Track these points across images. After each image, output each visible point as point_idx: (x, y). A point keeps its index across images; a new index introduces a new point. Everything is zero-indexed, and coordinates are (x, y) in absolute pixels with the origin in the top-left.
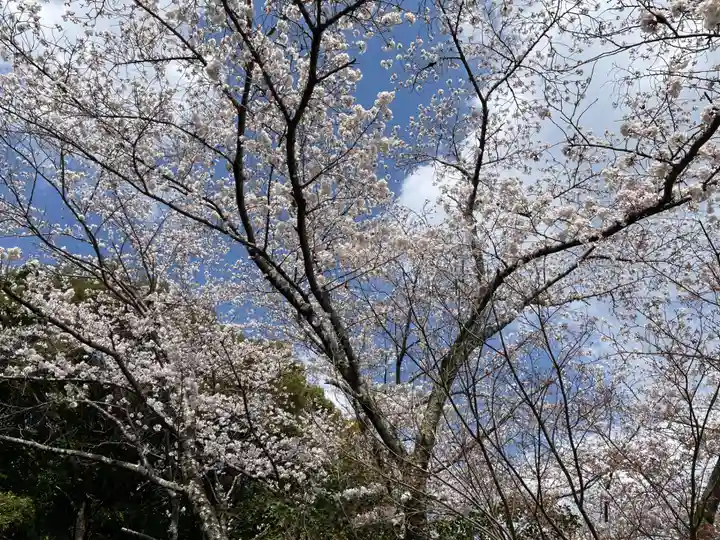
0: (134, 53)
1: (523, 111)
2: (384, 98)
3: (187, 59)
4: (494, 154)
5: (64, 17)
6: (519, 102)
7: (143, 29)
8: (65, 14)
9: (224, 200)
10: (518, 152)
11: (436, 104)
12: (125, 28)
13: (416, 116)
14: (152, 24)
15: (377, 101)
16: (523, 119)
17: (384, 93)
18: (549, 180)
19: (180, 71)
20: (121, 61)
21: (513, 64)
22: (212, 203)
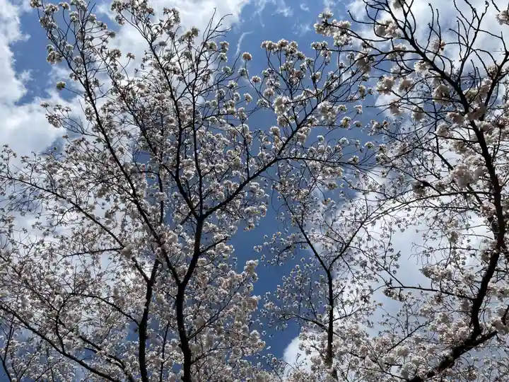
0: (79, 247)
1: (358, 278)
2: (251, 264)
3: (115, 250)
4: (342, 311)
5: (33, 226)
6: (354, 272)
7: (88, 232)
8: (34, 223)
9: (130, 357)
10: (360, 310)
11: (294, 275)
12: (76, 231)
13: (281, 285)
14: (95, 229)
15: (246, 267)
16: (359, 284)
17: (251, 261)
18: (388, 332)
19: (110, 259)
20: (68, 254)
21: (344, 246)
22: (120, 361)
